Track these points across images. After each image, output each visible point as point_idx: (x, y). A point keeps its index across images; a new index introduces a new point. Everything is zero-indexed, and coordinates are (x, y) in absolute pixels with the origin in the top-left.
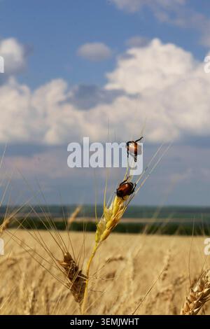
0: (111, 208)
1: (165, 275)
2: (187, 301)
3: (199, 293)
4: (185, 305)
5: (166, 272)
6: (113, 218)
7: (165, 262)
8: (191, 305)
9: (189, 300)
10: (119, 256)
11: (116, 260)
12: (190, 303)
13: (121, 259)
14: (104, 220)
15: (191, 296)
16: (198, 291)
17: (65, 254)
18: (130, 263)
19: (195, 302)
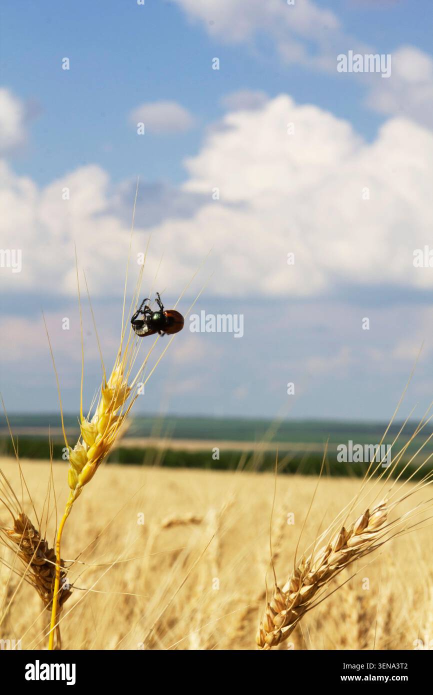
0: (95, 420)
1: (276, 556)
2: (268, 612)
3: (293, 596)
4: (265, 620)
5: (278, 550)
6: (99, 440)
7: (277, 531)
8: (277, 619)
9: (272, 610)
10: (188, 516)
11: (182, 523)
12: (275, 614)
13: (194, 521)
14: (84, 444)
15: (276, 601)
16: (291, 592)
17: (18, 517)
18: (211, 529)
19: (284, 613)
